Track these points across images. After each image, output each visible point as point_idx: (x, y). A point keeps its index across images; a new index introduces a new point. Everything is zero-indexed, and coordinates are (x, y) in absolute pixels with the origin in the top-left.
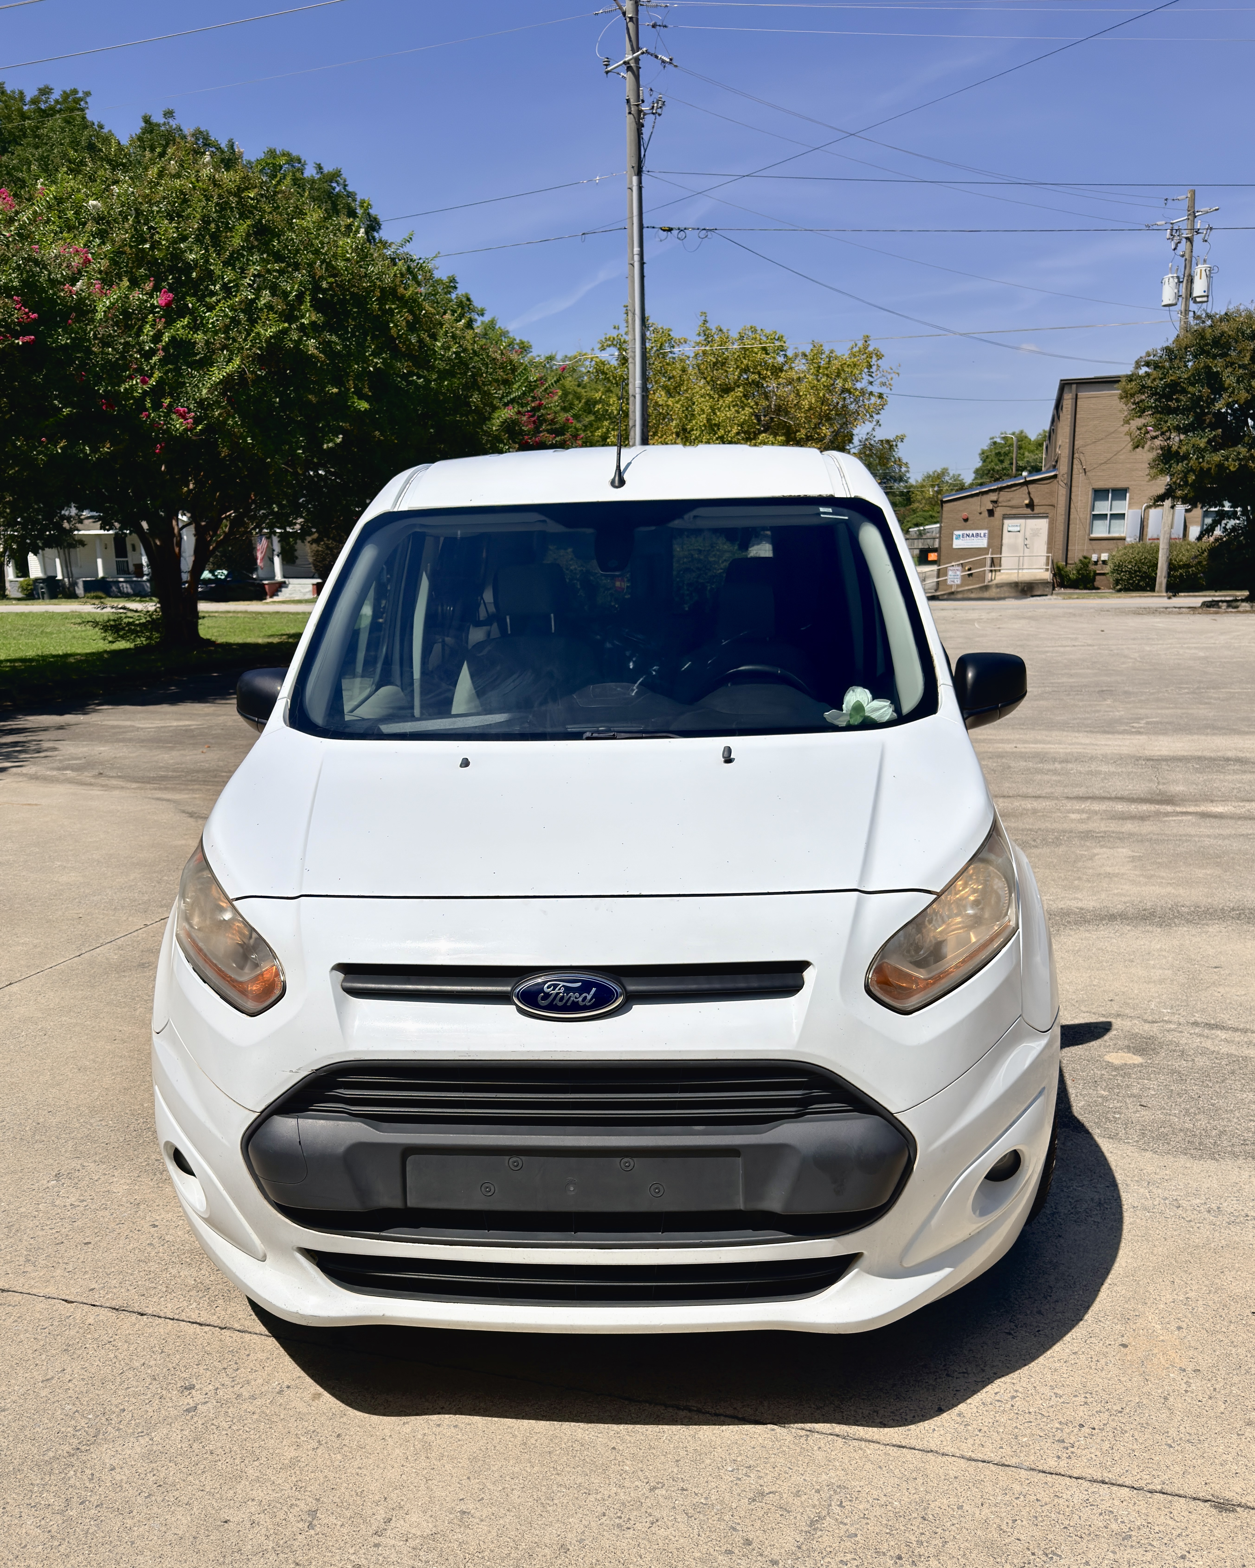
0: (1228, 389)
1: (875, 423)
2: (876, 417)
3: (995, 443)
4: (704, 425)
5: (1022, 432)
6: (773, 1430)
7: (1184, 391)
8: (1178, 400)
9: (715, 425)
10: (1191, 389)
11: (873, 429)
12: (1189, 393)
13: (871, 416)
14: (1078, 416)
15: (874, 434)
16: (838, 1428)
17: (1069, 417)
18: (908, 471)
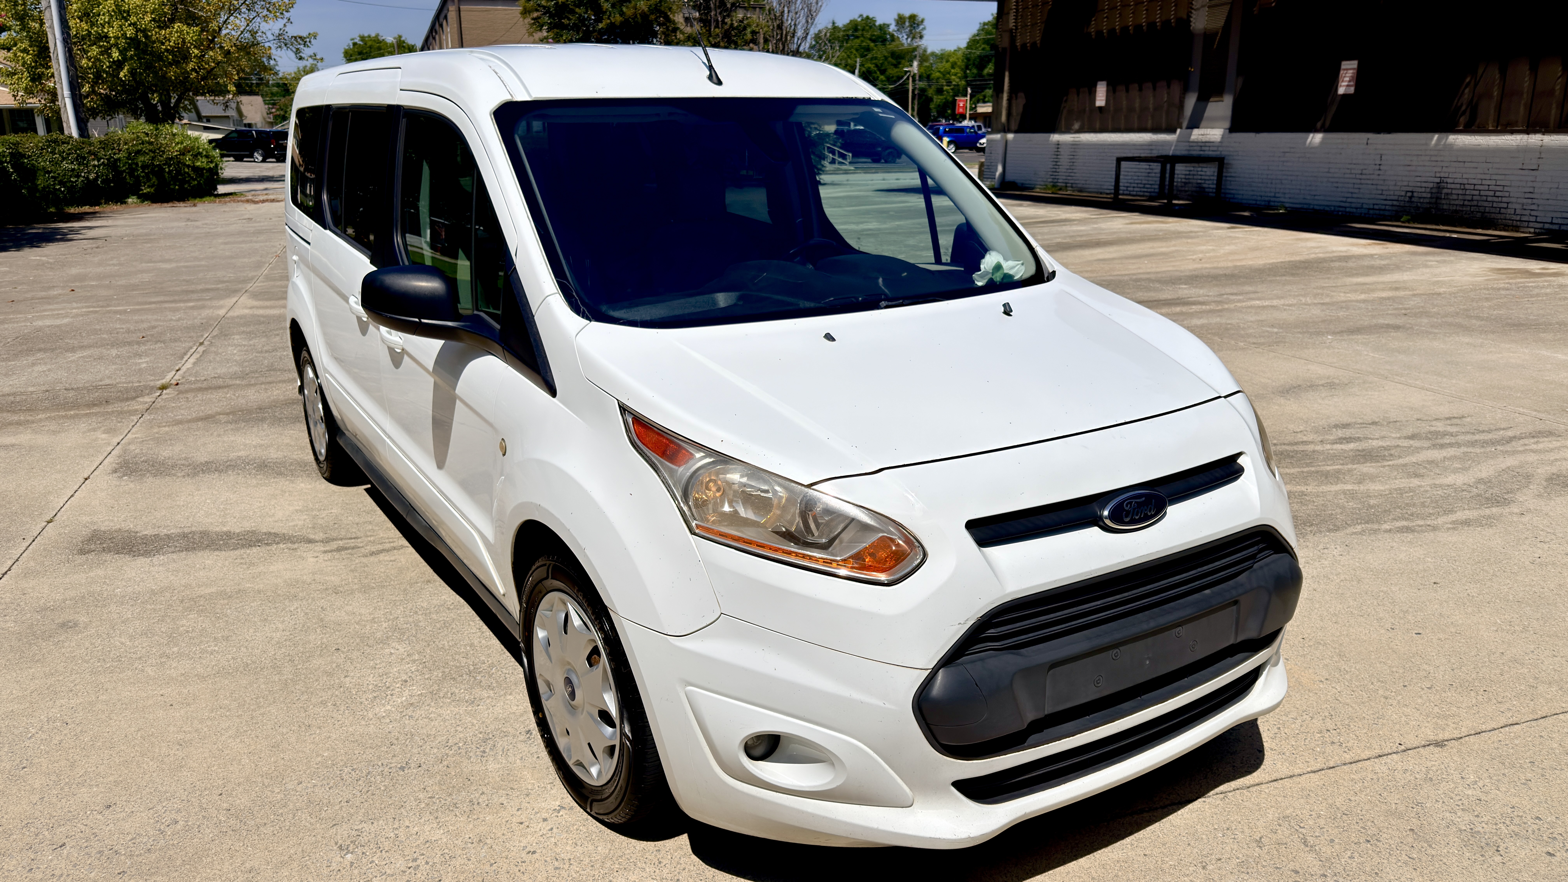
0: (606, 12)
1: (286, 20)
2: (286, 15)
3: (355, 44)
4: (113, 11)
5: (377, 35)
6: (1204, 802)
7: (573, 12)
8: (569, 19)
9: (124, 11)
10: (577, 10)
11: (285, 25)
12: (577, 13)
13: (282, 14)
14: (462, 26)
15: (287, 29)
16: (1233, 784)
17: (455, 25)
18: (277, 65)
